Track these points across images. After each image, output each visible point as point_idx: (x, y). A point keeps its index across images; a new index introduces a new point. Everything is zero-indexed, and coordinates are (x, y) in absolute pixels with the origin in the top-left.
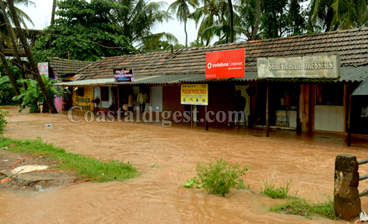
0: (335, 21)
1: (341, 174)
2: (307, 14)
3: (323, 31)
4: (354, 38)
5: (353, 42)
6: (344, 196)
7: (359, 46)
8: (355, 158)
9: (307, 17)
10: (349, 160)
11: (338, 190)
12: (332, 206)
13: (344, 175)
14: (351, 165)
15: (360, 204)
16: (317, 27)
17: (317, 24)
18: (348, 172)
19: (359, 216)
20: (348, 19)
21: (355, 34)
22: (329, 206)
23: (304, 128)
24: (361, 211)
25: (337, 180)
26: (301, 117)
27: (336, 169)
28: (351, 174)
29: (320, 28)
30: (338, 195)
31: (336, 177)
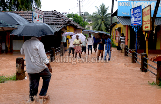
0: (20, 7)
1: (18, 65)
2: (8, 3)
3: (16, 11)
4: (26, 14)
5: (26, 16)
6: (19, 72)
7: (28, 18)
8: (23, 58)
9: (9, 4)
10: (20, 59)
11: (17, 71)
12: (15, 77)
13: (19, 65)
14: (22, 61)
15: (25, 74)
16: (13, 9)
17: (13, 7)
18: (20, 63)
19: (24, 78)
20: (24, 7)
21: (26, 13)
22: (14, 77)
23: (9, 50)
24: (25, 76)
25: (17, 67)
26: (7, 45)
27: (16, 63)
28: (21, 64)
29: (14, 9)
30: (17, 72)
31: (16, 66)
